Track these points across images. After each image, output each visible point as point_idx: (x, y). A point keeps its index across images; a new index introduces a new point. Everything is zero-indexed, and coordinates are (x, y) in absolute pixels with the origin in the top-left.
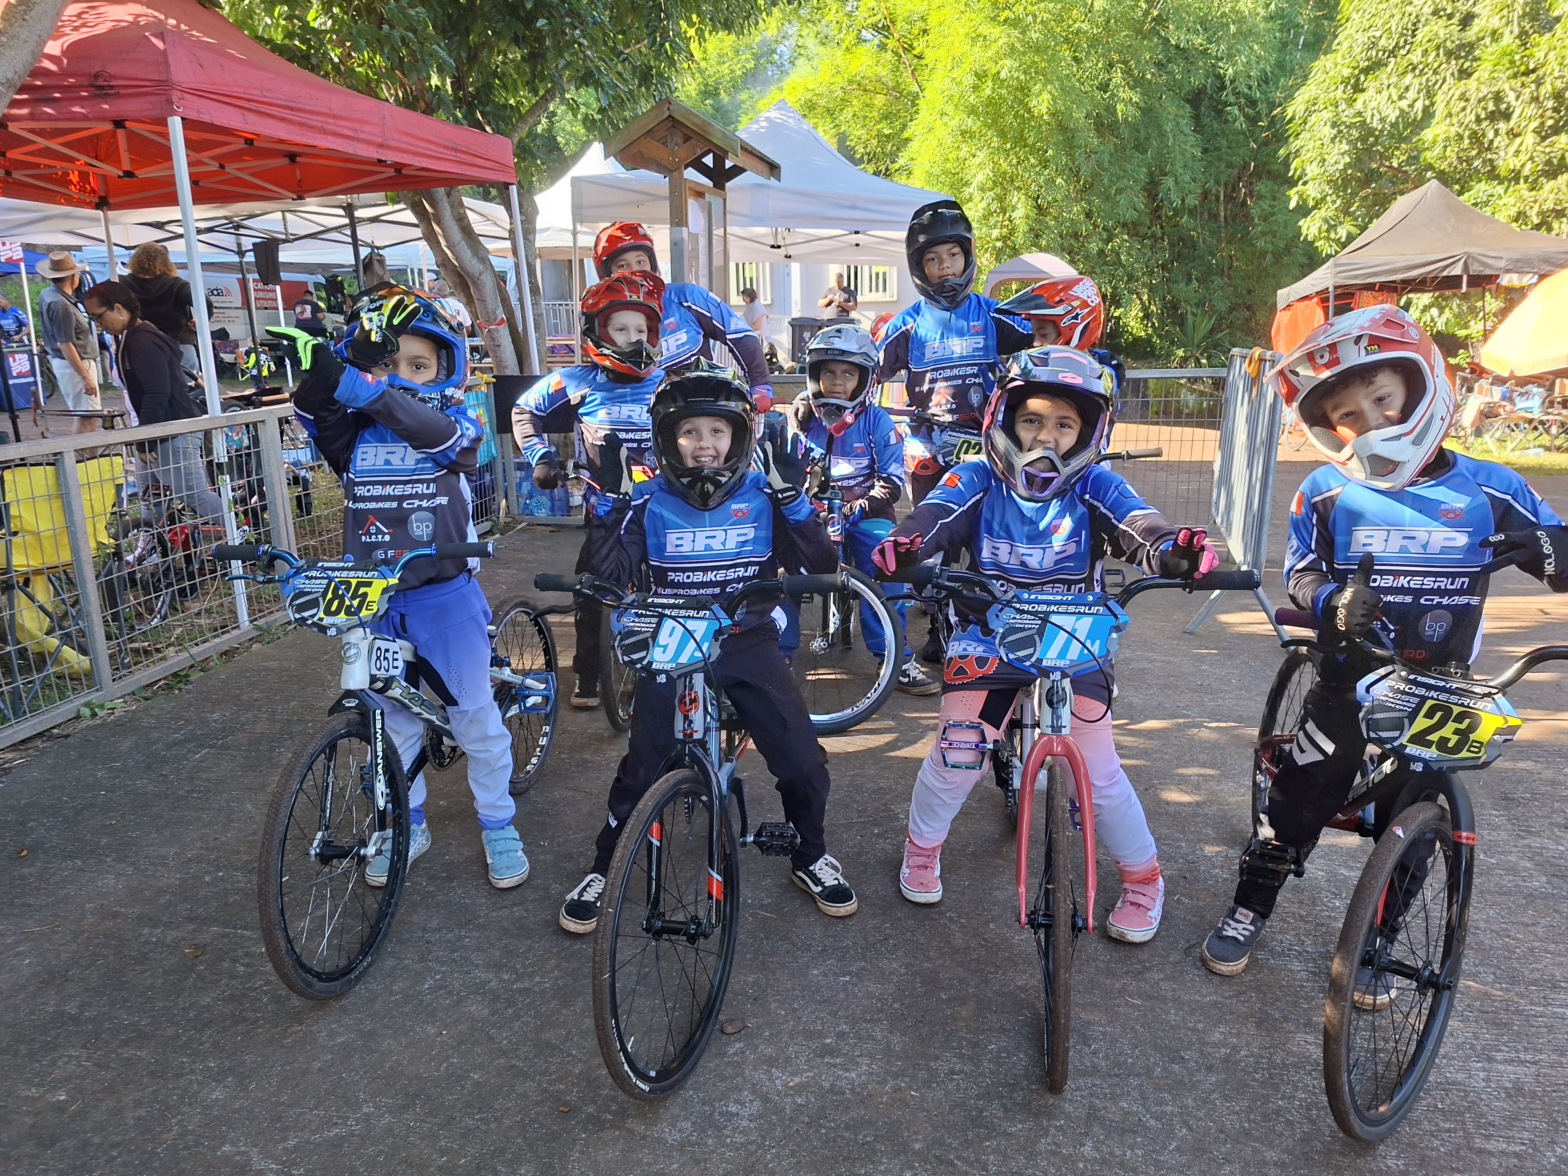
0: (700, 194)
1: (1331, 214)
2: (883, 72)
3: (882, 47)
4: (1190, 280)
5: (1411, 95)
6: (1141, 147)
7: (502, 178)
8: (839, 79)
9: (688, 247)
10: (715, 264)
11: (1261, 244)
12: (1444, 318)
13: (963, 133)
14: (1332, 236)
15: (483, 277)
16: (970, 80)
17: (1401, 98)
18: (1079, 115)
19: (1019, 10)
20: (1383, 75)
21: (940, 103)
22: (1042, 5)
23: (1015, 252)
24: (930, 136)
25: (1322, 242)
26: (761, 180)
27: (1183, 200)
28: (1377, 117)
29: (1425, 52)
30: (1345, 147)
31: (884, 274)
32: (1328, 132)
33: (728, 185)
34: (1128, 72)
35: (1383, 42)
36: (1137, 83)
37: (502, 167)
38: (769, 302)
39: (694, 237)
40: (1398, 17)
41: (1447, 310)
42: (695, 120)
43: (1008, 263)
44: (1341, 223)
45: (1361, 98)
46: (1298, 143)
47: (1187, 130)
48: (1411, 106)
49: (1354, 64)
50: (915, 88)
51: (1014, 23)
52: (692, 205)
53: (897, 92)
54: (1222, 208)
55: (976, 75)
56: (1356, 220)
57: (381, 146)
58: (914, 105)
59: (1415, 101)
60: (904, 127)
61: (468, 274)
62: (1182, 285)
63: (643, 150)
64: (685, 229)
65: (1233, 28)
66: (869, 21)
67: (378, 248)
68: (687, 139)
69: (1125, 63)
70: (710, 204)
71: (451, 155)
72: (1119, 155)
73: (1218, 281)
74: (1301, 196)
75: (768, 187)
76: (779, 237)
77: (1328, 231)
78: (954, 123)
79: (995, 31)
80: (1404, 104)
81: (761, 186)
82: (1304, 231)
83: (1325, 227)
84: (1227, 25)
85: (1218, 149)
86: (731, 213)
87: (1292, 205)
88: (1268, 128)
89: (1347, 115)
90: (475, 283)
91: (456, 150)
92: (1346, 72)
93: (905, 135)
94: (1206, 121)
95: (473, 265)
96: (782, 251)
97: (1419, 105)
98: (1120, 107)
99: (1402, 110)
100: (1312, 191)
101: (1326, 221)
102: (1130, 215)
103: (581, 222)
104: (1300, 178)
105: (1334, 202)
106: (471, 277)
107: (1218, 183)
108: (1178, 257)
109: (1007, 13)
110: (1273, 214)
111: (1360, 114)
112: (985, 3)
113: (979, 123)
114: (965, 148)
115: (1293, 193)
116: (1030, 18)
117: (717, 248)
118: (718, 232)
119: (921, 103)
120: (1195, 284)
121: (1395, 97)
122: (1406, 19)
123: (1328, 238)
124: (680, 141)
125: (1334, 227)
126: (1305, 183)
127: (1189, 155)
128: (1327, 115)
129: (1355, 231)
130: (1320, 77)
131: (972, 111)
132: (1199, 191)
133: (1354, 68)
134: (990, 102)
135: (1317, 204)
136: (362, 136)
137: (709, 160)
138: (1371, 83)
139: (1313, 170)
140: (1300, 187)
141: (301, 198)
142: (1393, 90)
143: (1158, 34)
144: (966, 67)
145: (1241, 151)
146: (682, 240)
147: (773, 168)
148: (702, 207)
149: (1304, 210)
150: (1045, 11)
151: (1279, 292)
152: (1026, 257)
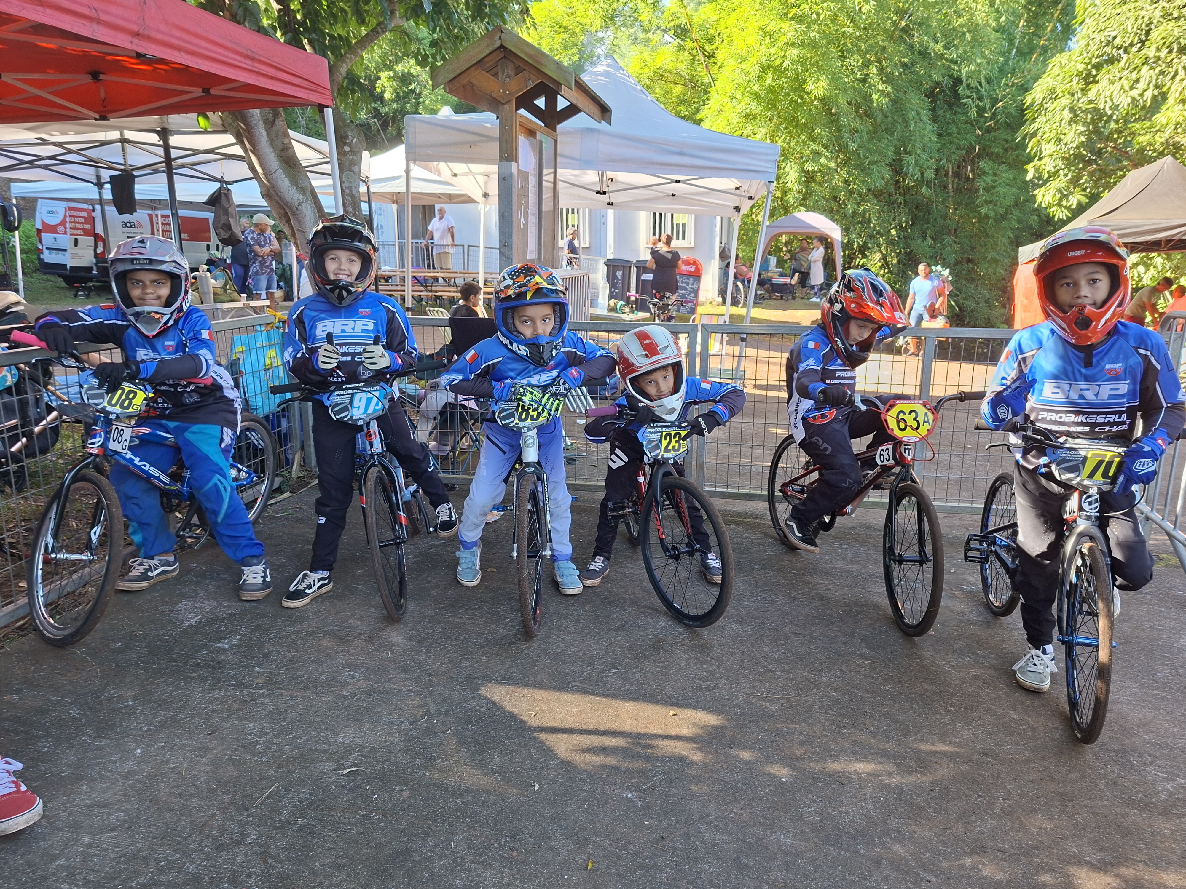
0: (531, 133)
1: (1063, 185)
2: (682, 67)
3: (681, 48)
4: (925, 238)
5: (1141, 86)
6: (889, 131)
7: (314, 98)
8: (646, 70)
9: (517, 184)
10: (545, 208)
11: (984, 211)
12: (1149, 275)
13: (747, 116)
14: (1064, 203)
15: (303, 208)
16: (756, 71)
17: (1132, 88)
18: (842, 101)
19: (805, 7)
20: (1114, 69)
21: (730, 89)
22: (825, 5)
23: (786, 209)
24: (721, 118)
25: (1054, 209)
26: (592, 123)
27: (922, 175)
28: (1110, 104)
29: (1158, 50)
30: (1081, 128)
31: (684, 225)
32: (1067, 115)
33: (559, 127)
34: (881, 69)
35: (1118, 41)
36: (888, 79)
37: (315, 86)
38: (587, 245)
39: (524, 175)
40: (1132, 20)
41: (1152, 268)
42: (528, 50)
43: (781, 219)
44: (1073, 193)
45: (1094, 90)
46: (1035, 126)
47: (925, 119)
48: (1141, 95)
49: (1087, 61)
50: (707, 80)
51: (800, 19)
52: (522, 141)
53: (692, 83)
54: (950, 180)
55: (762, 67)
56: (1084, 190)
57: (137, 35)
58: (706, 92)
59: (1145, 91)
60: (698, 110)
61: (286, 203)
62: (919, 242)
63: (474, 81)
64: (514, 165)
65: (968, 37)
66: (672, 24)
67: (227, 183)
68: (518, 70)
69: (879, 61)
70: (541, 143)
71: (247, 64)
72: (873, 134)
73: (948, 239)
74: (1037, 170)
75: (598, 131)
76: (604, 185)
77: (1061, 200)
78: (741, 106)
79: (786, 26)
80: (1135, 93)
81: (591, 130)
82: (1039, 199)
83: (1058, 196)
84: (964, 34)
85: (950, 134)
86: (562, 156)
87: (1029, 176)
88: (991, 119)
89: (1083, 103)
90: (294, 214)
91: (253, 59)
92: (1081, 67)
93: (699, 116)
94: (940, 112)
95: (292, 195)
96: (605, 198)
97: (1149, 95)
98: (875, 97)
99: (1133, 99)
100: (1048, 165)
101: (1059, 191)
102: (880, 184)
103: (415, 161)
104: (1036, 154)
105: (1066, 175)
106: (290, 207)
107: (949, 161)
108: (915, 220)
109: (795, 10)
110: (994, 187)
111: (1091, 102)
112: (776, 4)
113: (760, 108)
114: (749, 127)
115: (1030, 167)
116: (814, 15)
117: (547, 195)
118: (548, 178)
119: (712, 90)
120: (930, 242)
121: (1127, 88)
122: (1140, 21)
123: (1059, 205)
124: (511, 73)
125: (1067, 196)
126: (1040, 159)
127: (927, 139)
128: (1066, 101)
129: (1084, 200)
130: (1056, 71)
131: (757, 96)
132: (935, 167)
133: (1087, 64)
134: (771, 90)
135: (1049, 177)
136: (103, 17)
137: (541, 102)
138: (1104, 77)
139: (1048, 148)
140: (1036, 162)
141: (103, 118)
142: (1124, 82)
143: (905, 42)
144: (754, 60)
145: (968, 137)
146: (511, 175)
147: (604, 111)
148: (533, 146)
149: (1041, 181)
150: (826, 10)
151: (1021, 249)
152: (796, 214)
